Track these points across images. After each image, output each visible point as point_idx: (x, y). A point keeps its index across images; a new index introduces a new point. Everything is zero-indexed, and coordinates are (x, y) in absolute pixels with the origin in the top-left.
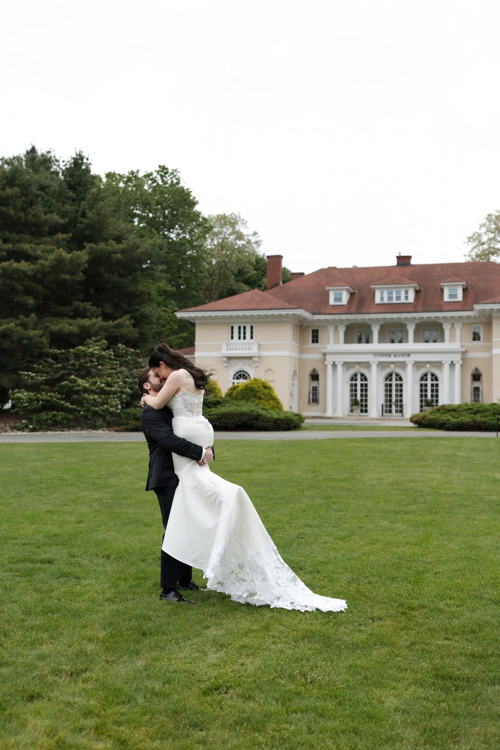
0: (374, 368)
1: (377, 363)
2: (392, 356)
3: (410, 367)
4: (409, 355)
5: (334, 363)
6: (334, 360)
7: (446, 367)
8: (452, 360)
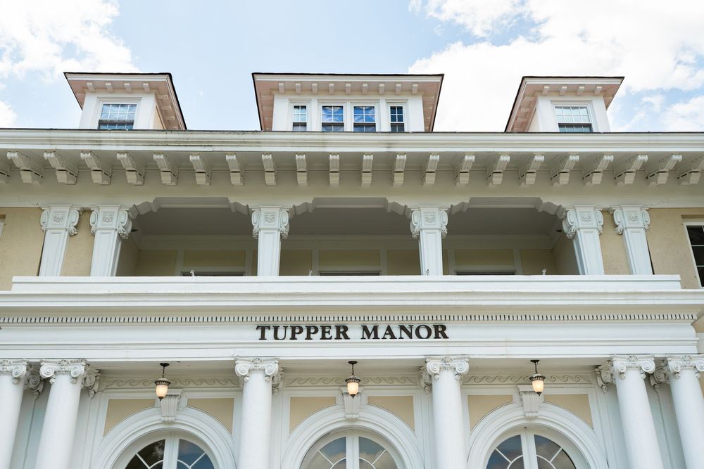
0: (257, 392)
1: (273, 368)
2: (355, 332)
3: (448, 390)
4: (440, 331)
5: (34, 368)
6: (34, 355)
7: (633, 390)
8: (660, 351)
